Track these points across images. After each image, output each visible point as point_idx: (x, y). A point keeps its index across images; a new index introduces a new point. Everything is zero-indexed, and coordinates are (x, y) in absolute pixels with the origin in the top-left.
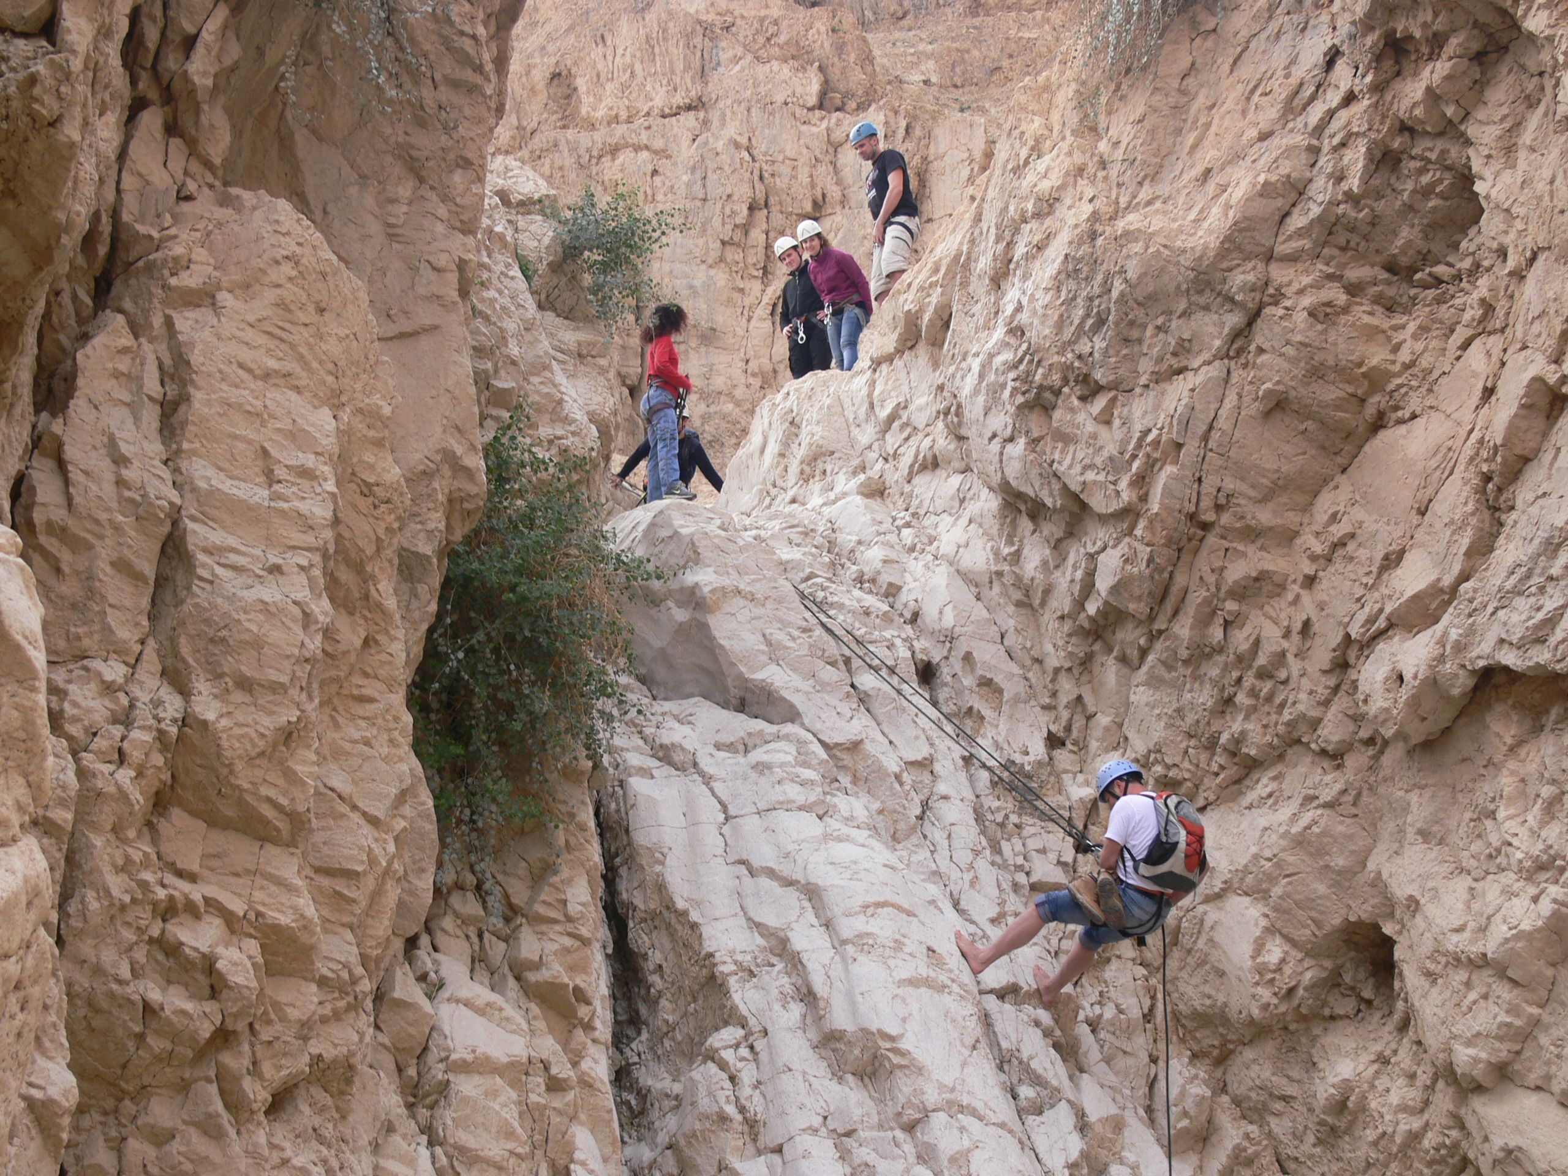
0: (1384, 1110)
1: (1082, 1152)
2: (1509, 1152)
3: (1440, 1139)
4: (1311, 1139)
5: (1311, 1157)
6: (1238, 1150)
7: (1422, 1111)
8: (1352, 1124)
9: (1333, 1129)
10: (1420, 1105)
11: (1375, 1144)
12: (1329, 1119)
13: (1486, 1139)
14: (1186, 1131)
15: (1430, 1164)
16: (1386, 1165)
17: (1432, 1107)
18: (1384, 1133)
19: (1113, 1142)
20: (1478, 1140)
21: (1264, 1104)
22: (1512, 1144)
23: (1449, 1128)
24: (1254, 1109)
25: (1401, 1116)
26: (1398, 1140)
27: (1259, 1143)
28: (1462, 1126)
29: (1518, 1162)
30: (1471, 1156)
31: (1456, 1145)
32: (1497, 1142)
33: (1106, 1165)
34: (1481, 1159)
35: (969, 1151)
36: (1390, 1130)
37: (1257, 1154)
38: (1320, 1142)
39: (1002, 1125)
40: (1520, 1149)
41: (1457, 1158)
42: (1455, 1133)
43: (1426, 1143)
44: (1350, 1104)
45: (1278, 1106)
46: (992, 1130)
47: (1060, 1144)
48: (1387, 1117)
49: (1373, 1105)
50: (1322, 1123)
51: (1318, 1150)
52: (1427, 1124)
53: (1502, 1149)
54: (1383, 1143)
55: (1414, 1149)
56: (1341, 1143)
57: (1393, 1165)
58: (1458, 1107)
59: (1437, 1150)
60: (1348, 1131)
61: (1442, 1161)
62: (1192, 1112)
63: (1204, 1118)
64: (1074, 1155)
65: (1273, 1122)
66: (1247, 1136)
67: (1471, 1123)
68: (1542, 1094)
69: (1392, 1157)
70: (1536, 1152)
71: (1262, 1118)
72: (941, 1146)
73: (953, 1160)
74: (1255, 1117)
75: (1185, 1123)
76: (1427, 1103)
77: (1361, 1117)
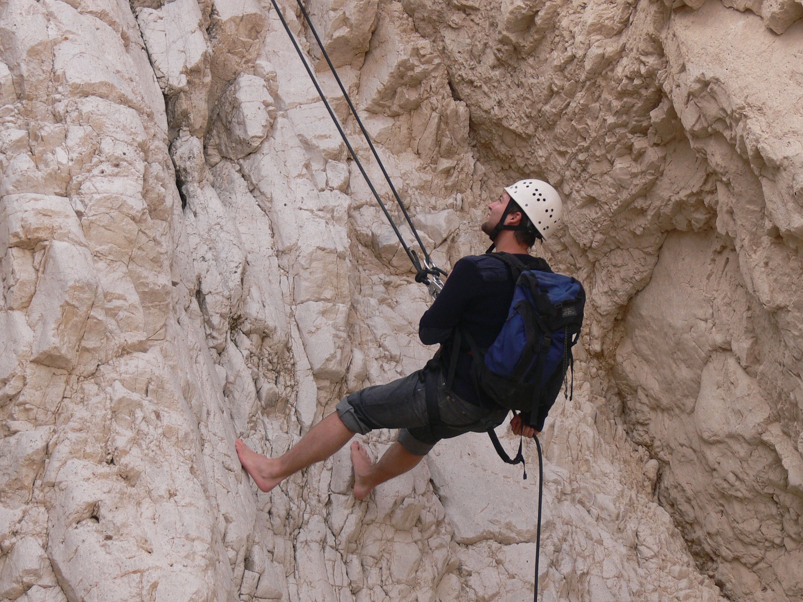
0: (576, 30)
1: (205, 56)
2: (706, 84)
3: (635, 67)
4: (490, 59)
5: (487, 81)
6: (405, 67)
7: (620, 33)
8: (538, 43)
9: (516, 49)
10: (617, 26)
11: (561, 69)
12: (513, 37)
13: (683, 69)
14: (344, 41)
15: (621, 95)
16: (572, 95)
17: (632, 28)
18: (573, 57)
19: (247, 47)
20: (675, 69)
21: (440, 14)
22: (709, 75)
23: (646, 54)
24: (428, 20)
25: (594, 37)
26: (588, 65)
27: (429, 62)
28: (661, 53)
29: (713, 96)
30: (666, 88)
31: (652, 75)
32: (694, 72)
33: (237, 74)
34: (676, 91)
35: (55, 43)
36: (580, 53)
37: (426, 74)
38: (500, 63)
39: (102, 15)
40: (717, 81)
41: (652, 90)
42: (652, 61)
43: (619, 71)
44: (538, 21)
45: (456, 18)
46: (88, 19)
47: (180, 45)
48: (579, 38)
49: (565, 23)
50: (504, 41)
51: (497, 73)
52: (623, 48)
53: (698, 81)
54: (570, 68)
55: (605, 78)
56: (523, 66)
57: (579, 95)
58: (659, 29)
59: (631, 79)
60: (533, 52)
61: (635, 93)
62: (353, 19)
63: (367, 27)
64: (195, 59)
65: (449, 36)
66: (416, 52)
67: (670, 49)
68: (751, 18)
69: (579, 85)
70: (733, 85)
71: (436, 31)
72: (21, 34)
73: (33, 52)
74: (429, 30)
75: (344, 32)
76: (626, 23)
77: (550, 37)
